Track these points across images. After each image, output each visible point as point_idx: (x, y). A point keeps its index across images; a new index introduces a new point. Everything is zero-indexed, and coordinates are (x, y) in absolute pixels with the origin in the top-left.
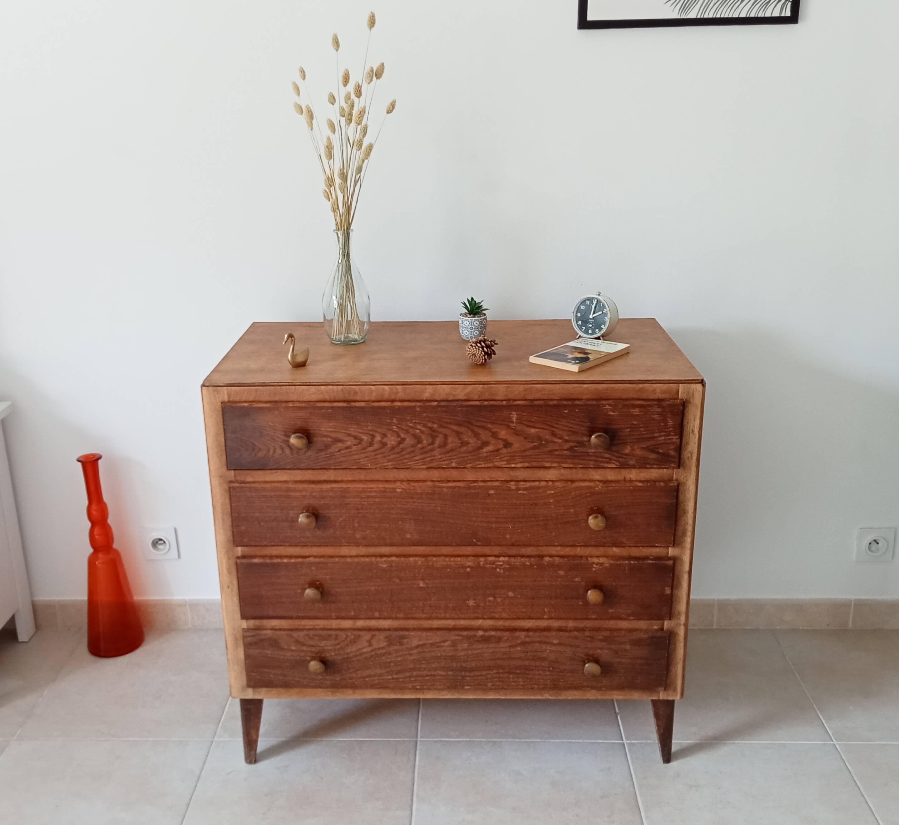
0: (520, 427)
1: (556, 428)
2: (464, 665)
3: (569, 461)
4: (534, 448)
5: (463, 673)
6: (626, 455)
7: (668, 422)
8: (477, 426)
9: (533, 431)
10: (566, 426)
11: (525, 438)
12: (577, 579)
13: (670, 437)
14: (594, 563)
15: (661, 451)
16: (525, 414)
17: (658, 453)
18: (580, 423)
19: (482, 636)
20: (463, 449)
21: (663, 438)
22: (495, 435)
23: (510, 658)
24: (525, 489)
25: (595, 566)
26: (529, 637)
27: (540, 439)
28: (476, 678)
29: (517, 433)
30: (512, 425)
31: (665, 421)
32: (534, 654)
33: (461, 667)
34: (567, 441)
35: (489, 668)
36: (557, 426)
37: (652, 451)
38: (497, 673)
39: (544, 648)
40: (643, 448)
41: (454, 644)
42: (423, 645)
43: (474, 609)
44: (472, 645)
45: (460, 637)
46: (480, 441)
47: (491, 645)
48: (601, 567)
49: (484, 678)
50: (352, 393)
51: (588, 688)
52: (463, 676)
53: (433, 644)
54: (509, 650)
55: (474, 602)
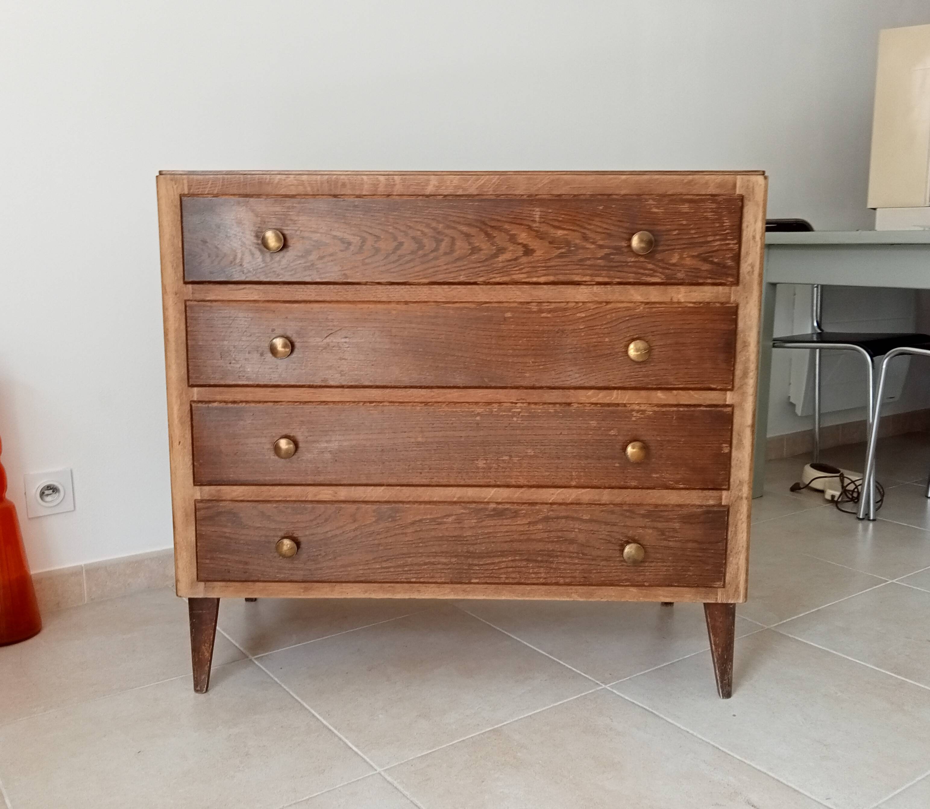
0: (544, 228)
1: (588, 229)
2: (471, 549)
3: (604, 273)
4: (561, 256)
5: (470, 561)
6: (674, 265)
7: (724, 223)
8: (492, 227)
9: (560, 233)
10: (600, 227)
11: (550, 243)
12: (612, 432)
13: (727, 242)
14: (633, 410)
15: (716, 260)
16: (550, 211)
17: (712, 263)
18: (619, 223)
19: (494, 509)
20: (474, 257)
21: (718, 243)
22: (513, 239)
23: (529, 540)
24: (550, 311)
25: (635, 414)
26: (552, 511)
27: (568, 243)
28: (486, 567)
29: (540, 236)
30: (534, 225)
31: (719, 219)
32: (560, 534)
33: (468, 552)
34: (601, 247)
35: (503, 553)
36: (589, 227)
37: (705, 260)
38: (512, 561)
39: (572, 526)
40: (693, 257)
41: (459, 520)
42: (420, 521)
43: (484, 472)
44: (482, 521)
45: (467, 511)
46: (494, 248)
47: (506, 522)
48: (643, 416)
49: (497, 568)
50: (340, 184)
51: (628, 583)
52: (470, 565)
53: (433, 520)
54: (527, 529)
55: (485, 462)
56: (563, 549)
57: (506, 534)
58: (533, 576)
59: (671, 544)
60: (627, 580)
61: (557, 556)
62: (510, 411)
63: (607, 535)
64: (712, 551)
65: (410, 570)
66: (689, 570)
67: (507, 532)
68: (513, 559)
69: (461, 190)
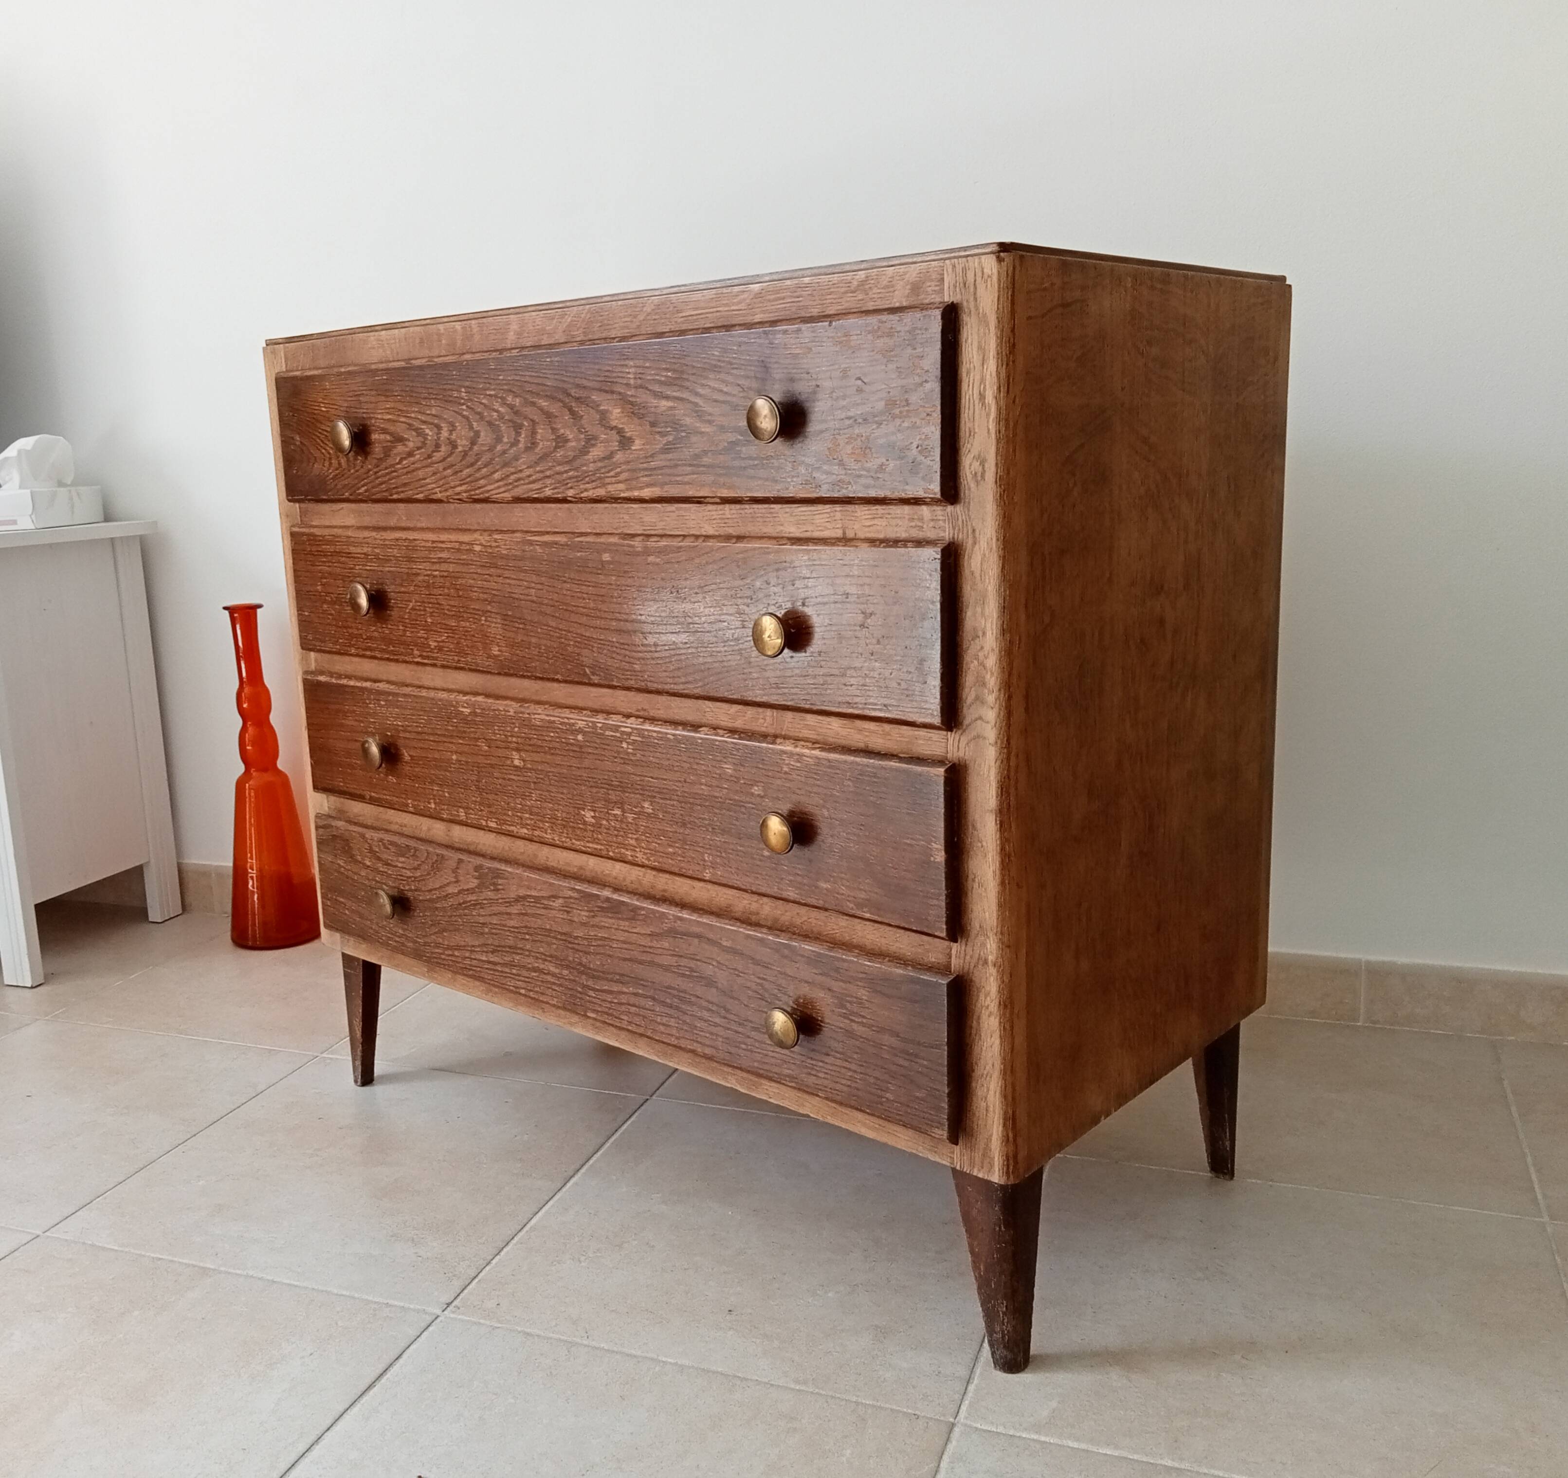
0: (641, 397)
1: (700, 395)
2: (584, 959)
3: (729, 479)
4: (666, 449)
5: (583, 979)
8: (577, 399)
9: (663, 405)
10: (720, 391)
11: (653, 424)
16: (648, 364)
18: (740, 381)
19: (609, 901)
20: (560, 454)
22: (604, 419)
23: (652, 963)
26: (681, 921)
27: (675, 424)
28: (604, 995)
29: (637, 411)
30: (628, 392)
32: (692, 963)
33: (581, 963)
35: (622, 978)
36: (702, 391)
38: (634, 993)
39: (708, 953)
41: (568, 907)
42: (525, 898)
43: (593, 831)
44: (593, 917)
45: (575, 895)
46: (582, 436)
47: (622, 923)
48: (799, 765)
49: (616, 1001)
50: (417, 341)
51: (793, 1084)
52: (584, 986)
53: (537, 899)
54: (650, 944)
55: (592, 814)
56: (698, 993)
57: (625, 946)
58: (662, 1028)
59: (855, 1026)
60: (792, 1078)
61: (690, 1003)
62: (617, 731)
63: (758, 984)
64: (925, 1063)
65: (519, 975)
66: (887, 1090)
67: (624, 942)
68: (635, 991)
69: (545, 336)
